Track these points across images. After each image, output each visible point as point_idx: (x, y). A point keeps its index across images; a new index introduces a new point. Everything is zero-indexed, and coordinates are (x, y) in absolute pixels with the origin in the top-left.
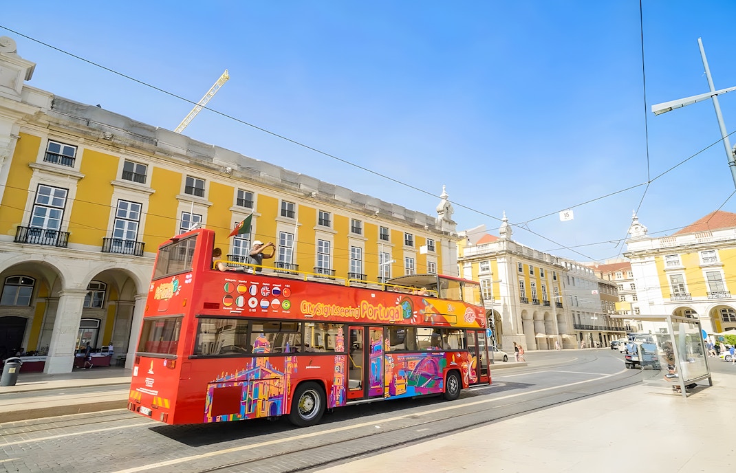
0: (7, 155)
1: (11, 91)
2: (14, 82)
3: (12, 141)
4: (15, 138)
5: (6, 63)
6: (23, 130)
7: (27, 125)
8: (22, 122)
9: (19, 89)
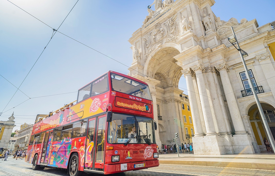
0: (269, 55)
1: (255, 34)
2: (253, 30)
3: (267, 49)
4: (267, 47)
5: (247, 27)
6: (269, 43)
7: (268, 41)
8: (266, 41)
9: (257, 31)
